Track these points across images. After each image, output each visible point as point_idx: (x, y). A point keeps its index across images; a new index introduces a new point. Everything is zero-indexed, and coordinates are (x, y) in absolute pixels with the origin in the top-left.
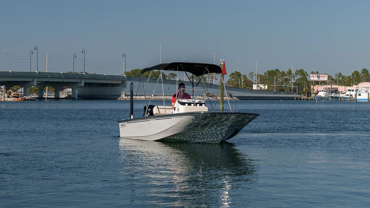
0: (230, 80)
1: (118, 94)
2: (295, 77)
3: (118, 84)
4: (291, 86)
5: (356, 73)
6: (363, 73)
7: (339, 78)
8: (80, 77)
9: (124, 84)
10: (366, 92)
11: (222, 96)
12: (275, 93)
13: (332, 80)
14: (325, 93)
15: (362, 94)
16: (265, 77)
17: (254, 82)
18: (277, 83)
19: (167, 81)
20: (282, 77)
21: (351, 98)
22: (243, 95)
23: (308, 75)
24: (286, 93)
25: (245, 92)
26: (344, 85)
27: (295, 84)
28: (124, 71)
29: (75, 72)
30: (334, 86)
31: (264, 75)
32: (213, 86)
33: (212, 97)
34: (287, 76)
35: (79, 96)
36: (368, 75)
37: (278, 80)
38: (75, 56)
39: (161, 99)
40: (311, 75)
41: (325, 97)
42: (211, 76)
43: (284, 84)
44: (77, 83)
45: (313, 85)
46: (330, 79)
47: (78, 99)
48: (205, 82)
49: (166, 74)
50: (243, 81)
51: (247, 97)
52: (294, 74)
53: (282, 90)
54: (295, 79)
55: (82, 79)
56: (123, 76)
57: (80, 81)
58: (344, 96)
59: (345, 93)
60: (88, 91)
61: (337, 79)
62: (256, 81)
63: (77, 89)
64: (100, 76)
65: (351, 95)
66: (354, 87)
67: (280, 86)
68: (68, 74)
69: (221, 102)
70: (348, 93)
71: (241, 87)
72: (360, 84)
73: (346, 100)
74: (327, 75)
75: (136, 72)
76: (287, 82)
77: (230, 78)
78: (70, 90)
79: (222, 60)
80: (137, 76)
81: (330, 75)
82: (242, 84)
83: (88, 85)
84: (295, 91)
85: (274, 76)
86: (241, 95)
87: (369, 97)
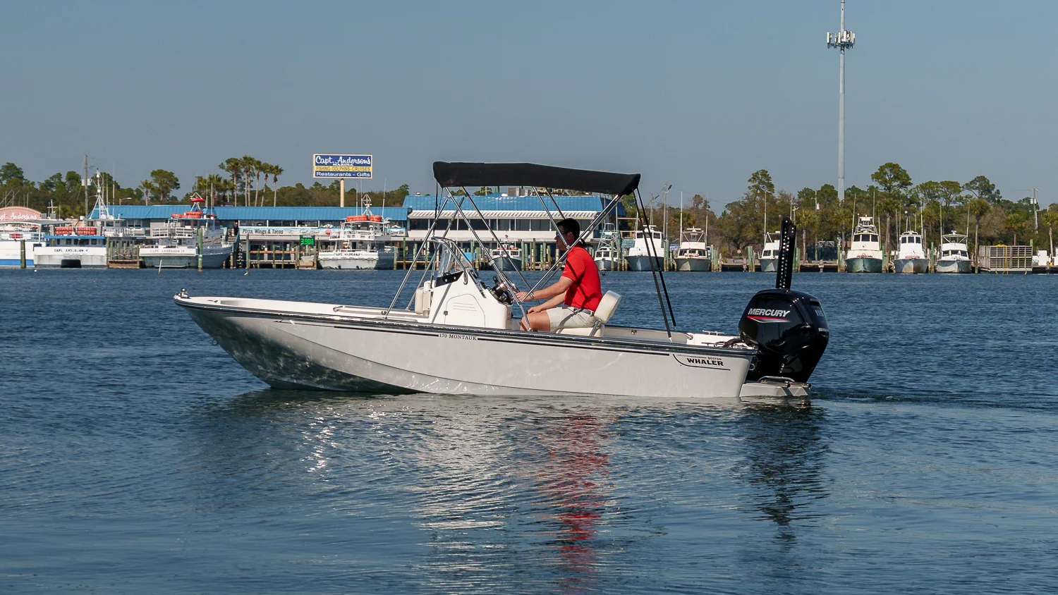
6: (5, 176)
10: (15, 237)
36: (22, 184)
87: (23, 254)
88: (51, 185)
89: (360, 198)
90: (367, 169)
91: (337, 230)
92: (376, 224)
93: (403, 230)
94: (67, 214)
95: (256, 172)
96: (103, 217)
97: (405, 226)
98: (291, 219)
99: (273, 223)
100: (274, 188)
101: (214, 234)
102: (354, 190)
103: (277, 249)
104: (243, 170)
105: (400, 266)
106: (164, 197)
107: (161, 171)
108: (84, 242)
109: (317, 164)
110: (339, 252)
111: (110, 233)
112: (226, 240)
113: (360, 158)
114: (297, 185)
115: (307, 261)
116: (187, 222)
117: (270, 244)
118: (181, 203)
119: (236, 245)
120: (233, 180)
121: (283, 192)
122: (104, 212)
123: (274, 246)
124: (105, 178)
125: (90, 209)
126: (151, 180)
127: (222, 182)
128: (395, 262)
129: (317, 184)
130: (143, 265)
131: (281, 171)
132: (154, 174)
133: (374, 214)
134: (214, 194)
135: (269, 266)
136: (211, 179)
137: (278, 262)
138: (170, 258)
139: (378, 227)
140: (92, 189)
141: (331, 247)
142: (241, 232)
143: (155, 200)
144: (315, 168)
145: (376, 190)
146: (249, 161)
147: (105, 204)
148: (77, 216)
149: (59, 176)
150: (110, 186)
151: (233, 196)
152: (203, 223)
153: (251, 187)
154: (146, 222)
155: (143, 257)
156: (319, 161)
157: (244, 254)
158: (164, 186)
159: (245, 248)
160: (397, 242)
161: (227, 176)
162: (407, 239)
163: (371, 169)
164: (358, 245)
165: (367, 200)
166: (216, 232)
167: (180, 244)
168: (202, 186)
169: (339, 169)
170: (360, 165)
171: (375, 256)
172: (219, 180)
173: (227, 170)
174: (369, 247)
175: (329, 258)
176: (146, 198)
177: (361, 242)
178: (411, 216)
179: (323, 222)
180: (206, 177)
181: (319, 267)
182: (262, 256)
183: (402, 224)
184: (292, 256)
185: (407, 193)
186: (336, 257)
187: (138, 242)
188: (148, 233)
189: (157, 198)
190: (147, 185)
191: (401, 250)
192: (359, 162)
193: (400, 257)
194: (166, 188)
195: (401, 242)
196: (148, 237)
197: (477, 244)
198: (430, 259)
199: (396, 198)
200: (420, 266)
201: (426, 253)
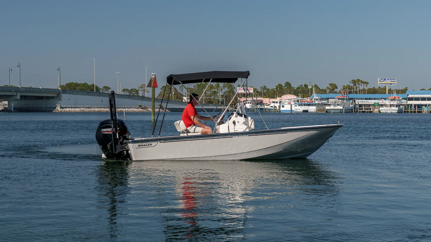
0: (161, 93)
1: (54, 106)
2: (223, 90)
3: (54, 97)
4: (219, 98)
5: (280, 86)
6: (286, 86)
7: (264, 91)
8: (15, 91)
9: (59, 97)
10: (289, 103)
11: (154, 108)
12: (204, 105)
13: (258, 93)
14: (251, 104)
15: (285, 106)
16: (194, 90)
17: (184, 94)
18: (206, 95)
19: (101, 94)
20: (211, 89)
21: (275, 109)
22: (174, 107)
23: (235, 88)
24: (214, 105)
25: (176, 104)
26: (268, 97)
27: (222, 96)
28: (59, 84)
29: (10, 85)
30: (259, 99)
31: (193, 88)
32: (145, 98)
33: (144, 109)
34: (215, 89)
35: (15, 109)
36: (291, 88)
37: (207, 92)
38: (10, 70)
39: (95, 111)
40: (237, 88)
41: (251, 109)
42: (143, 89)
43: (212, 96)
44: (13, 96)
45: (240, 97)
46: (255, 91)
47: (14, 112)
48: (137, 95)
49: (99, 87)
50: (174, 93)
51: (177, 109)
52: (222, 87)
53: (210, 102)
54: (222, 92)
55: (17, 92)
56: (58, 89)
57: (16, 94)
58: (269, 107)
59: (270, 104)
60: (24, 104)
61: (262, 91)
62: (186, 93)
63: (13, 102)
64: (35, 89)
65: (275, 107)
66: (278, 99)
67: (209, 98)
68: (4, 87)
69: (152, 114)
70: (272, 105)
71: (172, 99)
72: (283, 97)
73: (270, 112)
74: (253, 88)
75: (71, 85)
76: (216, 94)
77: (161, 91)
78: (6, 102)
79: (153, 74)
80: (71, 89)
81: (256, 88)
82: (173, 96)
83: (24, 98)
84: (222, 103)
85: (203, 89)
86: (172, 107)
87: (291, 109)
88: (300, 88)
89: (393, 91)
90: (395, 82)
91: (385, 101)
92: (398, 99)
93: (406, 101)
94: (304, 97)
95: (361, 84)
96: (315, 97)
97: (406, 100)
98: (371, 98)
99: (366, 99)
100: (366, 88)
101: (348, 103)
102: (390, 89)
103: (367, 107)
104: (357, 83)
106: (333, 91)
107: (332, 84)
108: (309, 105)
109: (379, 81)
110: (386, 108)
111: (317, 102)
112: (352, 104)
113: (393, 79)
114: (373, 88)
115: (376, 110)
116: (340, 99)
117: (365, 105)
118: (338, 93)
119: (355, 106)
120: (354, 86)
121: (369, 90)
122: (315, 96)
123: (366, 106)
124: (315, 86)
125: (311, 95)
126: (329, 86)
127: (350, 87)
128: (403, 111)
129: (379, 87)
130: (327, 112)
131: (368, 83)
132: (330, 84)
133: (397, 96)
134: (348, 90)
135: (365, 112)
136: (347, 86)
137: (367, 111)
138: (335, 109)
139: (398, 100)
140: (312, 89)
141: (384, 106)
142: (356, 102)
143: (330, 92)
144: (379, 82)
145: (397, 89)
146: (359, 80)
147: (316, 94)
148: (307, 97)
149: (302, 85)
150: (317, 88)
151: (354, 91)
152: (345, 99)
153: (359, 88)
154: (328, 99)
155: (327, 109)
156: (380, 80)
157: (357, 109)
158: (333, 88)
159: (358, 107)
161: (352, 85)
162: (407, 104)
165: (395, 92)
166: (349, 102)
167: (338, 105)
168: (344, 88)
169: (386, 82)
170: (393, 81)
171: (397, 109)
172: (350, 86)
173: (352, 83)
174: (395, 106)
175: (383, 109)
176: (328, 92)
177: (393, 105)
178: (408, 97)
179: (381, 99)
180: (346, 86)
181: (380, 112)
182: (362, 109)
183: (405, 99)
184: (372, 109)
185: (407, 90)
186: (385, 109)
187: (325, 105)
188: (328, 102)
189: (331, 92)
190: (328, 88)
191: (405, 107)
192: (392, 80)
193: (405, 109)
194: (334, 89)
195: (405, 104)
196: (328, 103)
197: (429, 105)
198: (414, 110)
199: (404, 91)
200: (411, 112)
201: (413, 108)
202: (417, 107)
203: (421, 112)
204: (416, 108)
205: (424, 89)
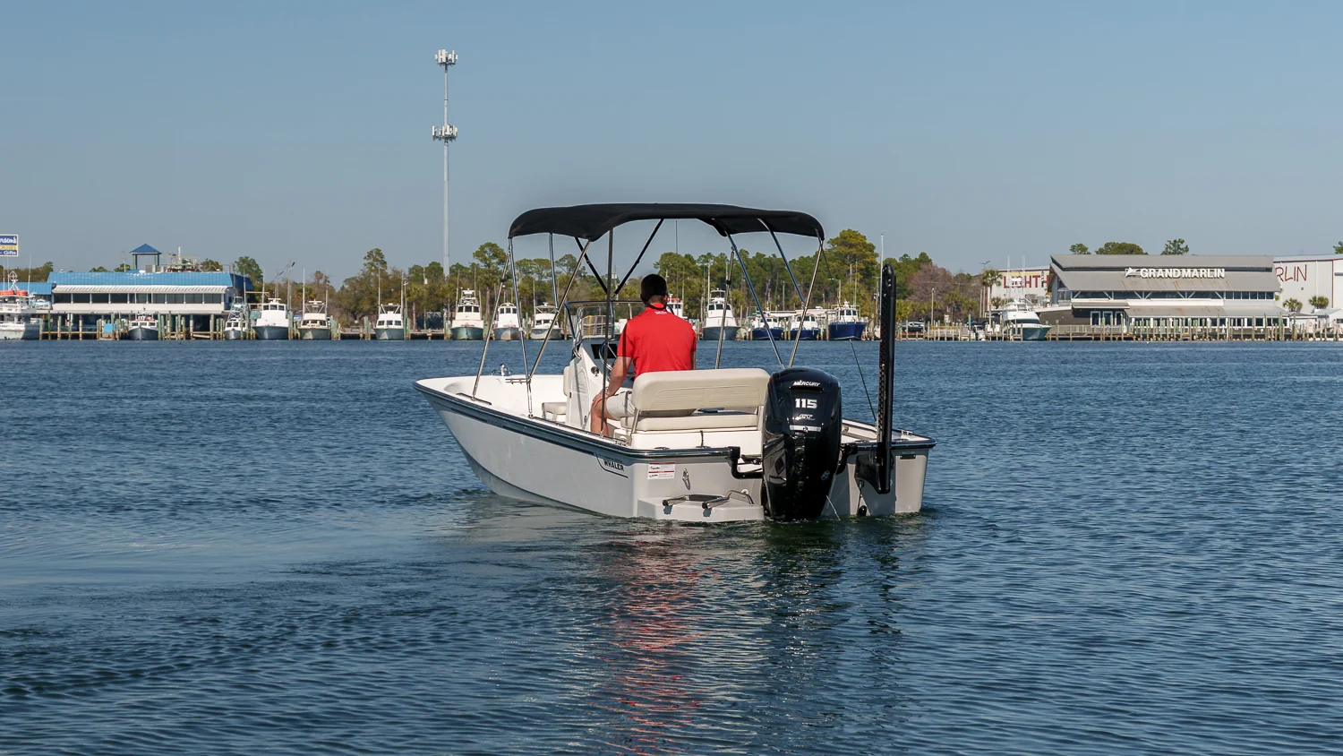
89: (7, 274)
90: (13, 247)
92: (22, 298)
93: (48, 303)
97: (50, 300)
102: (1, 267)
105: (45, 337)
113: (7, 237)
128: (41, 333)
133: (21, 289)
139: (24, 301)
145: (23, 267)
160: (42, 314)
162: (51, 312)
163: (17, 248)
164: (6, 317)
165: (13, 276)
170: (7, 244)
171: (22, 327)
174: (16, 319)
177: (9, 315)
178: (55, 291)
183: (47, 298)
185: (52, 270)
191: (46, 321)
193: (46, 328)
195: (46, 315)
197: (117, 316)
198: (73, 330)
199: (41, 275)
200: (64, 337)
201: (69, 324)
202: (81, 322)
203: (94, 337)
204: (78, 327)
205: (101, 269)
